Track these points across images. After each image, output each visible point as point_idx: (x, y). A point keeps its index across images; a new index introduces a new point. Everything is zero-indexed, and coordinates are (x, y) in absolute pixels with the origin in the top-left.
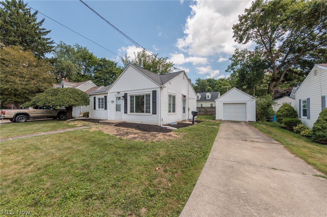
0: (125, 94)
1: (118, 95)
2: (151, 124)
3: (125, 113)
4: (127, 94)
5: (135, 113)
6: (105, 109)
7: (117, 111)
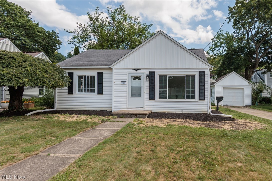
0: (150, 72)
1: (136, 72)
2: (196, 112)
3: (150, 99)
4: (154, 72)
5: (168, 100)
6: (98, 94)
7: (132, 96)
